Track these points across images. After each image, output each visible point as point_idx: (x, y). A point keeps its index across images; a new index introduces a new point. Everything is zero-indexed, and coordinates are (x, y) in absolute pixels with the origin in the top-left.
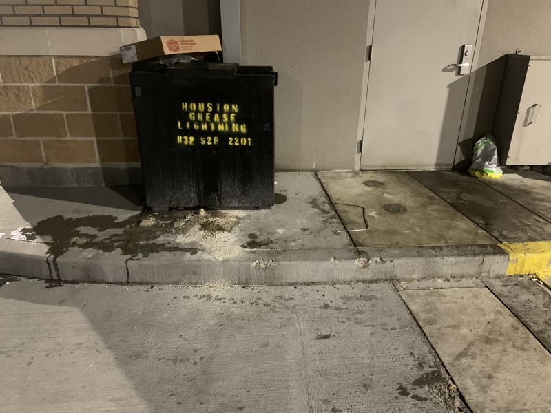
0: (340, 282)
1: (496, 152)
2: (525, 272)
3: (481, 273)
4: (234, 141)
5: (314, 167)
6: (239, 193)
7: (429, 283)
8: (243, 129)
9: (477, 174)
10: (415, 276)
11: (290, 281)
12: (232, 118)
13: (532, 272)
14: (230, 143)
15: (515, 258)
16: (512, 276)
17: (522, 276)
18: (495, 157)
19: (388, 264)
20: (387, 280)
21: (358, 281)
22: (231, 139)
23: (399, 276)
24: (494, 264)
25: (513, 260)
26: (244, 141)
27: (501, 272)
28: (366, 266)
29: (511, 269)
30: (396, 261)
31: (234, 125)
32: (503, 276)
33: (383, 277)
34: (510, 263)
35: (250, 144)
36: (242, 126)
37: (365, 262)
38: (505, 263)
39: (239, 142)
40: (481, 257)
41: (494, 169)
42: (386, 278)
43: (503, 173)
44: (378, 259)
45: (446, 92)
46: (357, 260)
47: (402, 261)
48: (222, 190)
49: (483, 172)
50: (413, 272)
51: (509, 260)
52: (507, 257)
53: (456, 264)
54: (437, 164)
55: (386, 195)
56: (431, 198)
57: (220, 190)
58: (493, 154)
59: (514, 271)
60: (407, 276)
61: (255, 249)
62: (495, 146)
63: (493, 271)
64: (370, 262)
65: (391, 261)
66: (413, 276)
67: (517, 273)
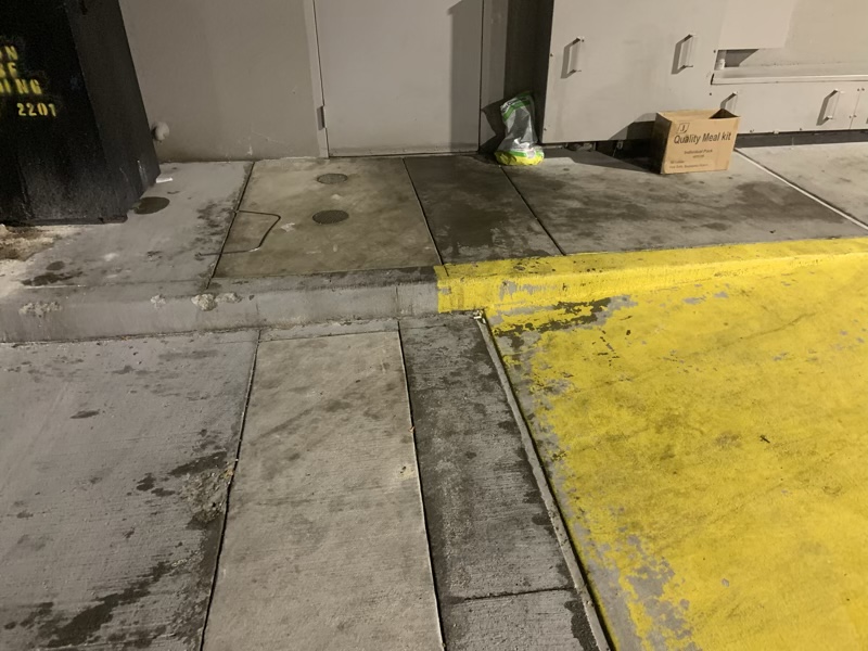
0: (175, 333)
1: (530, 123)
2: (468, 306)
3: (400, 310)
4: (26, 110)
5: (251, 152)
6: (58, 197)
7: (320, 328)
8: (37, 89)
9: (503, 158)
10: (296, 319)
11: (93, 334)
12: (13, 71)
13: (478, 307)
14: (20, 113)
15: (447, 285)
16: (448, 313)
17: (463, 313)
18: (530, 129)
19: (246, 302)
20: (252, 327)
21: (206, 330)
22: (20, 105)
23: (270, 320)
24: (416, 297)
25: (444, 290)
26: (43, 109)
27: (431, 308)
28: (211, 307)
29: (444, 304)
30: (259, 298)
31: (18, 81)
32: (436, 314)
33: (245, 323)
34: (440, 294)
35: (54, 114)
36: (32, 82)
37: (209, 300)
38: (433, 293)
39: (36, 110)
40: (393, 287)
41: (526, 151)
42: (250, 324)
43: (545, 157)
44: (231, 296)
45: (448, 20)
46: (197, 297)
47: (268, 296)
48: (30, 193)
49: (510, 156)
50: (292, 313)
51: (437, 289)
52: (433, 284)
53: (356, 297)
54: (453, 146)
55: (336, 197)
56: (402, 199)
57: (26, 192)
58: (526, 126)
59: (449, 305)
60: (283, 320)
61: (43, 286)
62: (528, 113)
63: (418, 307)
64: (217, 300)
65: (251, 297)
66: (293, 320)
67: (456, 308)
